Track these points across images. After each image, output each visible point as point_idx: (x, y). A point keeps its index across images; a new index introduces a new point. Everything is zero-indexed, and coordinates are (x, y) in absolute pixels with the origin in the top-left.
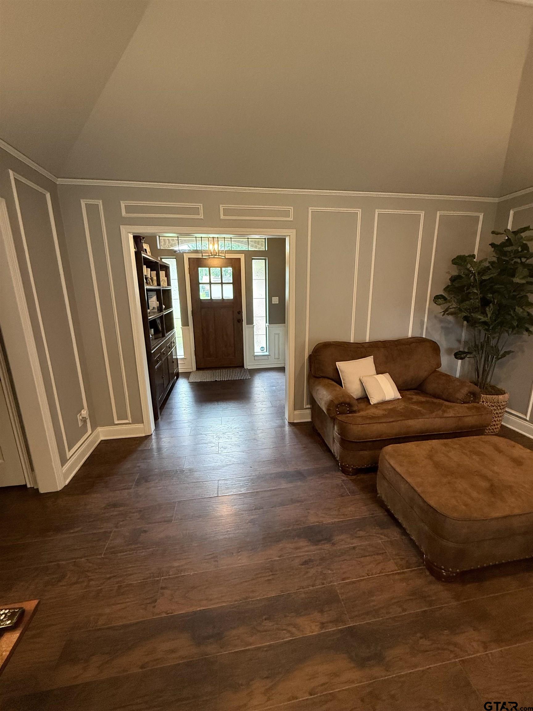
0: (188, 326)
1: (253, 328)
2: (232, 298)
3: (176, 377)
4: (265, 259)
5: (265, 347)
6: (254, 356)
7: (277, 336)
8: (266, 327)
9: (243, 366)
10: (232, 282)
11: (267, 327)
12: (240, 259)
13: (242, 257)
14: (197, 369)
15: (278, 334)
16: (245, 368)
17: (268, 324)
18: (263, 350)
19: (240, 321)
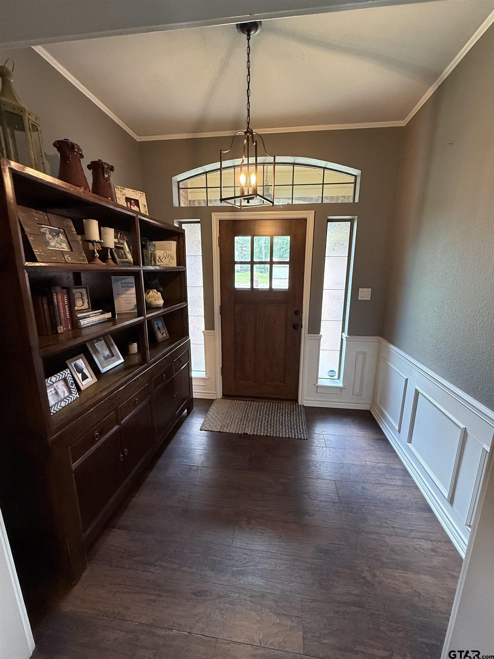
0: (214, 330)
1: (320, 340)
2: (287, 288)
3: (186, 411)
4: (352, 221)
5: (337, 371)
6: (317, 387)
7: (361, 357)
8: (342, 339)
9: (296, 400)
10: (288, 260)
11: (344, 339)
12: (306, 219)
13: (310, 216)
14: (223, 396)
15: (364, 354)
16: (300, 403)
17: (345, 335)
18: (333, 376)
19: (297, 327)
